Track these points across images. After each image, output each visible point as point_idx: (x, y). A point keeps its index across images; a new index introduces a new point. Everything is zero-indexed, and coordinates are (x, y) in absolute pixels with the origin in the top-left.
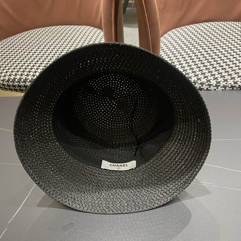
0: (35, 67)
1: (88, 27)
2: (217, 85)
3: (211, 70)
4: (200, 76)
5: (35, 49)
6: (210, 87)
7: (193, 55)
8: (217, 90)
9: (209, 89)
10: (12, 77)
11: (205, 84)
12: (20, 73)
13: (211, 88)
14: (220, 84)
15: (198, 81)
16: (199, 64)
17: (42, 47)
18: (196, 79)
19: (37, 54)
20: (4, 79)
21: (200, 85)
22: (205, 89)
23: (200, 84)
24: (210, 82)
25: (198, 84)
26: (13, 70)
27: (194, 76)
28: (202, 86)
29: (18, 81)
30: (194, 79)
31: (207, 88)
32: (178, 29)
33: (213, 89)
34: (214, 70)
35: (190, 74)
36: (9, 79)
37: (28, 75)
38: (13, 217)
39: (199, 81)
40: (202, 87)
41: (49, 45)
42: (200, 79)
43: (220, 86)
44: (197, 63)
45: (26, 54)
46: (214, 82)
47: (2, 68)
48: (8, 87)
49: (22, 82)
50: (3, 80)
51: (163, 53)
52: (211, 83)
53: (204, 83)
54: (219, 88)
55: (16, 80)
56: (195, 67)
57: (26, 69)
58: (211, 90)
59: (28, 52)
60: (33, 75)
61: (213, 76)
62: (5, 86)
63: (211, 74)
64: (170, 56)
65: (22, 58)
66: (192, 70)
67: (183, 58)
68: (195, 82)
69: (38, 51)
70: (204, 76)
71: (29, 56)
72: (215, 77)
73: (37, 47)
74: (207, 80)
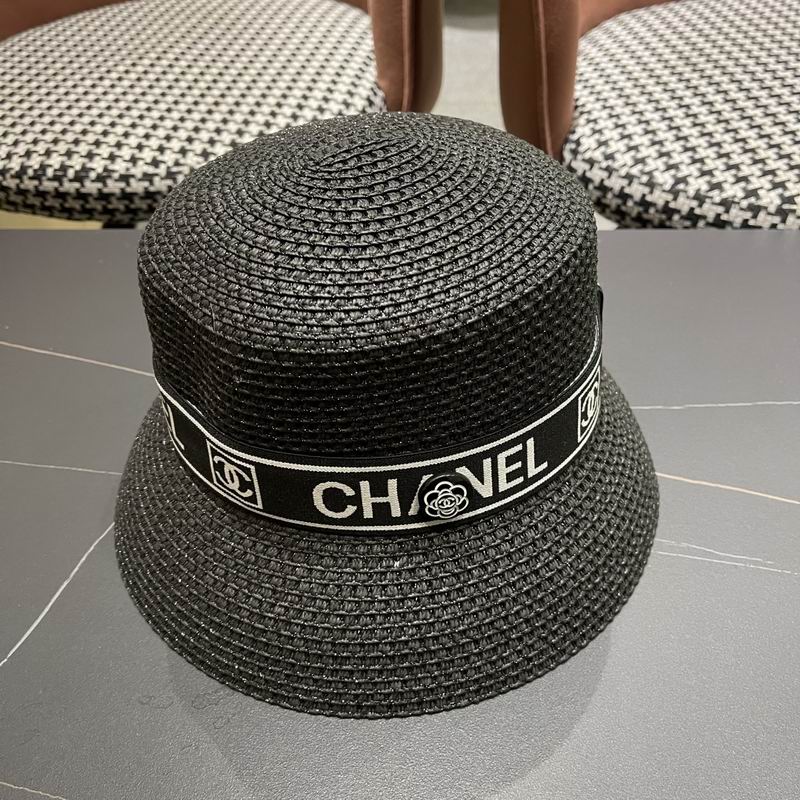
0: (120, 130)
2: (784, 211)
3: (762, 154)
4: (719, 177)
5: (121, 68)
6: (755, 217)
7: (697, 101)
8: (781, 226)
9: (752, 222)
10: (35, 162)
11: (739, 203)
12: (62, 147)
13: (759, 218)
14: (795, 204)
15: (710, 194)
16: (716, 132)
17: (146, 62)
18: (705, 187)
19: (126, 83)
20: (5, 166)
21: (721, 209)
22: (738, 222)
23: (721, 204)
24: (758, 197)
25: (714, 204)
26: (40, 136)
27: (696, 173)
28: (727, 211)
29: (55, 176)
30: (696, 187)
31: (746, 221)
32: (641, 12)
33: (766, 225)
34: (772, 153)
35: (683, 167)
36: (23, 169)
37: (90, 156)
38: (11, 653)
39: (715, 193)
40: (724, 217)
41: (171, 56)
42: (718, 186)
43: (794, 211)
44: (710, 128)
45: (88, 83)
46: (771, 199)
48: (19, 199)
49: (71, 181)
51: (586, 92)
52: (760, 203)
53: (733, 202)
54: (791, 219)
55: (50, 172)
56: (703, 141)
57: (84, 132)
58: (760, 227)
59: (96, 75)
60: (112, 158)
61: (770, 177)
62: (8, 195)
63: (761, 169)
64: (611, 102)
65: (73, 97)
66: (690, 154)
67: (657, 109)
68: (700, 198)
69: (133, 76)
70: (735, 176)
71: (99, 90)
72: (777, 180)
73: (128, 62)
74: (744, 189)
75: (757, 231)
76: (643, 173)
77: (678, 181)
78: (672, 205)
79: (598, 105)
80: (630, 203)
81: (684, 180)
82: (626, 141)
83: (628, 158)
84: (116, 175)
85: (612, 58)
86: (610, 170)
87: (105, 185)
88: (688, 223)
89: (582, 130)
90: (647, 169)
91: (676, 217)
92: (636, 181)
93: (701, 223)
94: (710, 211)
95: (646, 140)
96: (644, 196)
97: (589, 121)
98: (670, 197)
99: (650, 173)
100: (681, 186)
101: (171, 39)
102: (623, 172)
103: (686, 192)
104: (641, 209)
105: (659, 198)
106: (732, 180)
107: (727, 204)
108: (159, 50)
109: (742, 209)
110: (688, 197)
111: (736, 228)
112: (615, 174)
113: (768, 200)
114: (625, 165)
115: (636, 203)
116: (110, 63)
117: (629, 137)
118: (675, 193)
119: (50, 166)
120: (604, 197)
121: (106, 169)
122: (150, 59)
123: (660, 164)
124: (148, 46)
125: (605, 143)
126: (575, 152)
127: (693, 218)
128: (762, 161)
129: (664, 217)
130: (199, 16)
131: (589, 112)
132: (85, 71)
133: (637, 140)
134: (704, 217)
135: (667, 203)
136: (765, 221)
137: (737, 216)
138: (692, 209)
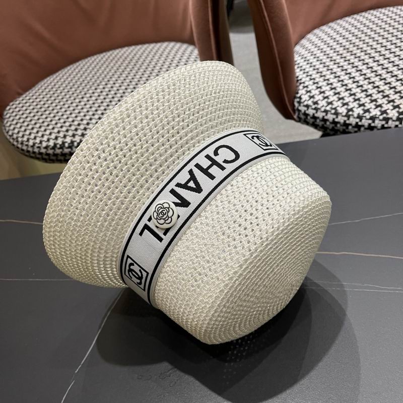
0: (94, 121)
1: (172, 44)
2: (400, 118)
3: (387, 93)
4: (368, 106)
5: (91, 92)
6: (387, 123)
7: (354, 70)
8: (400, 126)
9: (386, 126)
10: (60, 141)
11: (378, 118)
12: (70, 133)
13: (389, 123)
15: (364, 115)
16: (364, 84)
17: (101, 87)
18: (361, 112)
19: (94, 98)
20: (47, 145)
21: (370, 121)
22: (379, 126)
23: (370, 119)
24: (387, 114)
25: (367, 119)
26: (60, 129)
27: (357, 106)
28: (374, 122)
29: (69, 146)
30: (358, 112)
31: (383, 125)
32: (324, 28)
33: (393, 126)
34: (392, 91)
35: (350, 104)
36: (55, 145)
37: (83, 135)
39: (367, 114)
40: (373, 125)
41: (111, 82)
42: (368, 111)
44: (361, 83)
45: (77, 100)
47: (43, 129)
48: (54, 158)
51: (302, 72)
52: (389, 116)
53: (376, 117)
55: (67, 145)
56: (358, 90)
57: (79, 125)
58: (390, 128)
59: (80, 97)
61: (392, 104)
62: (49, 157)
63: (387, 100)
64: (314, 76)
65: (71, 108)
66: (353, 97)
67: (336, 77)
68: (360, 117)
69: (96, 94)
70: (375, 105)
71: (83, 103)
72: (396, 104)
73: (93, 88)
74: (380, 111)
75: (389, 130)
76: (332, 109)
77: (349, 110)
78: (348, 122)
79: (308, 79)
80: (328, 123)
81: (351, 110)
82: (322, 94)
83: (324, 103)
85: (312, 54)
86: (317, 109)
88: (356, 129)
89: (302, 92)
90: (334, 107)
91: (350, 127)
92: (329, 113)
93: (362, 129)
94: (365, 122)
95: (331, 93)
96: (334, 119)
97: (304, 87)
98: (346, 119)
99: (335, 109)
100: (351, 113)
101: (111, 74)
102: (323, 109)
103: (353, 115)
104: (333, 125)
105: (341, 119)
106: (374, 107)
107: (373, 118)
108: (106, 80)
109: (380, 120)
110: (354, 118)
111: (379, 129)
112: (319, 111)
113: (392, 114)
114: (323, 106)
115: (331, 123)
116: (86, 90)
117: (323, 92)
118: (348, 116)
119: (66, 142)
120: (316, 121)
122: (102, 85)
123: (340, 103)
124: (101, 79)
125: (312, 97)
126: (299, 103)
127: (358, 127)
128: (388, 96)
129: (344, 128)
130: (121, 60)
131: (304, 83)
132: (75, 95)
133: (327, 94)
134: (363, 126)
135: (345, 121)
136: (392, 124)
137: (378, 124)
138: (357, 123)
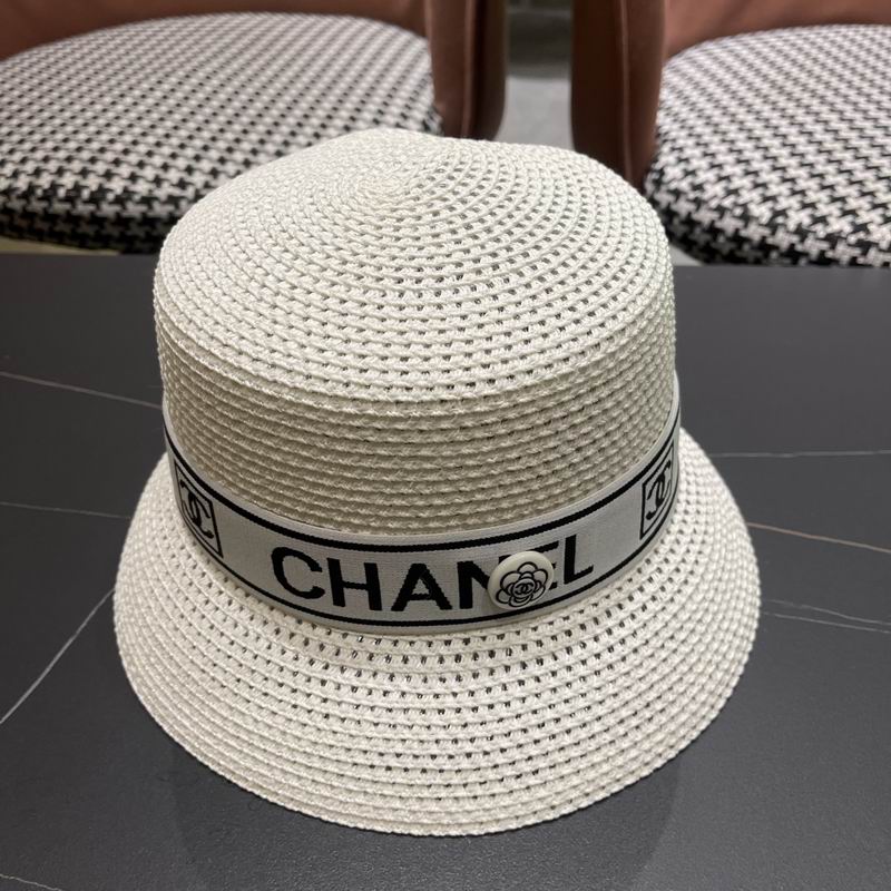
0: (142, 149)
3: (871, 186)
4: (823, 210)
5: (145, 86)
6: (865, 253)
7: (794, 130)
9: (861, 260)
10: (45, 181)
11: (846, 239)
12: (76, 166)
13: (869, 256)
15: (814, 228)
16: (818, 163)
17: (174, 80)
18: (807, 221)
20: (10, 186)
21: (825, 246)
22: (845, 258)
23: (825, 239)
24: (868, 232)
25: (818, 239)
26: (52, 154)
27: (797, 206)
28: (833, 248)
29: (67, 197)
30: (797, 220)
31: (854, 258)
33: (878, 263)
34: (881, 185)
35: (781, 199)
36: (31, 189)
37: (108, 175)
39: (819, 227)
40: (830, 254)
42: (823, 220)
44: (810, 158)
45: (107, 100)
46: (882, 235)
47: (6, 148)
48: (24, 224)
49: (86, 202)
50: (7, 192)
52: (871, 238)
53: (840, 238)
55: (62, 193)
56: (803, 172)
57: (102, 150)
58: (870, 266)
59: (116, 93)
60: (133, 178)
61: (881, 211)
62: (12, 219)
63: (870, 203)
64: (698, 130)
65: (89, 114)
66: (789, 185)
67: (750, 138)
68: (802, 233)
69: (158, 94)
70: (841, 209)
71: (120, 107)
73: (153, 80)
74: (853, 223)
75: (867, 270)
76: (736, 205)
77: (777, 214)
78: (770, 241)
79: (683, 133)
80: (721, 239)
81: (783, 213)
82: (716, 171)
83: (719, 189)
84: (137, 197)
86: (698, 202)
87: (124, 208)
88: (787, 261)
89: (666, 158)
90: (741, 201)
91: (774, 255)
92: (728, 215)
93: (803, 261)
94: (813, 247)
95: (738, 170)
96: (737, 230)
97: (673, 149)
98: (766, 232)
99: (744, 206)
100: (780, 220)
102: (714, 204)
103: (784, 225)
104: (733, 246)
105: (754, 232)
106: (838, 213)
107: (832, 239)
109: (849, 245)
110: (788, 232)
111: (843, 267)
112: (704, 207)
113: (879, 235)
114: (715, 196)
115: (728, 239)
116: (133, 81)
117: (720, 166)
118: (773, 227)
119: (62, 186)
120: (691, 231)
121: (126, 190)
122: (178, 77)
123: (756, 195)
125: (692, 173)
126: (658, 183)
127: (793, 255)
128: (871, 194)
129: (760, 254)
131: (674, 140)
133: (728, 170)
134: (805, 254)
135: (764, 238)
136: (876, 258)
137: (844, 253)
138: (792, 245)
